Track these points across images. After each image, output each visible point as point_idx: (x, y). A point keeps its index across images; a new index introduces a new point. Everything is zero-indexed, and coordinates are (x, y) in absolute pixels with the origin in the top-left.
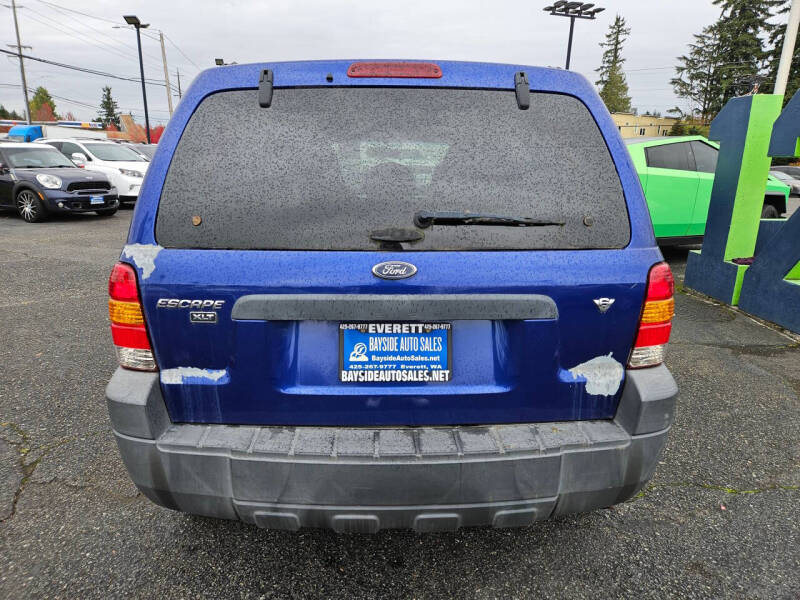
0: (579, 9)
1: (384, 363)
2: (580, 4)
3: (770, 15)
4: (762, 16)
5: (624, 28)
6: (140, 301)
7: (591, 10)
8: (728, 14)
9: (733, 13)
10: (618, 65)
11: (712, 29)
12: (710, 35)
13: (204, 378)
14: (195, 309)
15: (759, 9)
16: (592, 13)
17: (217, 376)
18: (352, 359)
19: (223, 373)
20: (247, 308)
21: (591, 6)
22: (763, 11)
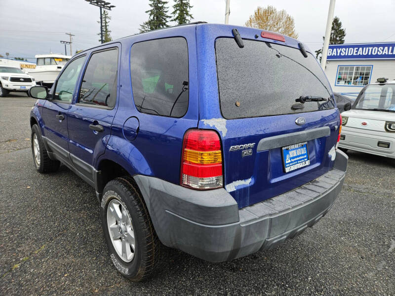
0: (103, 4)
1: (295, 161)
2: (104, 2)
3: (167, 22)
4: (164, 21)
5: (108, 16)
6: (222, 149)
7: (109, 5)
8: (152, 17)
9: (154, 18)
10: (108, 33)
11: (147, 23)
12: (146, 26)
13: (243, 185)
14: (245, 149)
15: (163, 18)
16: (110, 7)
17: (248, 182)
18: (287, 162)
19: (250, 180)
20: (263, 145)
21: (109, 4)
22: (165, 19)
